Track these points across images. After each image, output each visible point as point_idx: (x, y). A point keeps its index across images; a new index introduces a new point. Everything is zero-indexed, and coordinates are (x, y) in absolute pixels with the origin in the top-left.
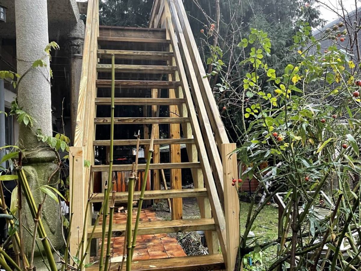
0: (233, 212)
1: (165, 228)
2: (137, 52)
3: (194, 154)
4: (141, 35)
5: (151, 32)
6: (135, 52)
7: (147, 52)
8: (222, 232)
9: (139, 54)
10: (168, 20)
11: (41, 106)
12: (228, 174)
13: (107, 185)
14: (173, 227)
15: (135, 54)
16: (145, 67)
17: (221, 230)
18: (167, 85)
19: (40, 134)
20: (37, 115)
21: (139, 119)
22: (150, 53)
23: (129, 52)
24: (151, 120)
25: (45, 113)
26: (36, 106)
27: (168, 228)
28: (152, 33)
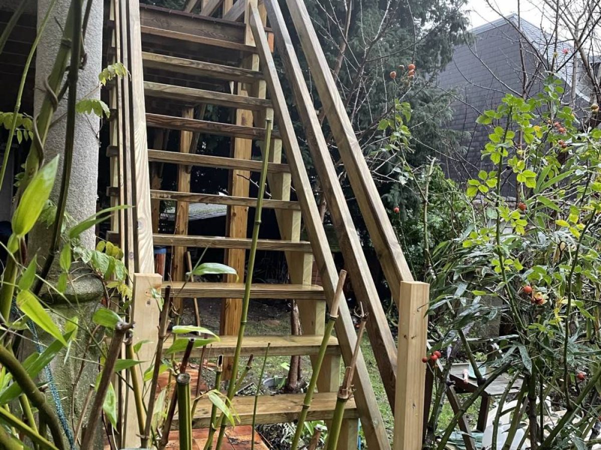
0: (414, 405)
1: (271, 415)
2: (198, 64)
3: (307, 270)
4: (199, 28)
5: (219, 25)
6: (192, 63)
7: (215, 66)
8: (375, 428)
9: (200, 66)
10: (253, 9)
11: (82, 190)
12: (412, 338)
13: (222, 365)
14: (285, 414)
15: (193, 66)
16: (213, 94)
17: (375, 426)
18: (255, 134)
19: (78, 246)
20: (73, 208)
21: (209, 198)
22: (221, 67)
23: (182, 62)
24: (231, 201)
25: (89, 203)
26: (73, 189)
27: (276, 414)
28: (219, 27)
